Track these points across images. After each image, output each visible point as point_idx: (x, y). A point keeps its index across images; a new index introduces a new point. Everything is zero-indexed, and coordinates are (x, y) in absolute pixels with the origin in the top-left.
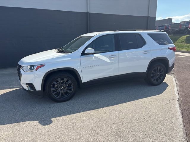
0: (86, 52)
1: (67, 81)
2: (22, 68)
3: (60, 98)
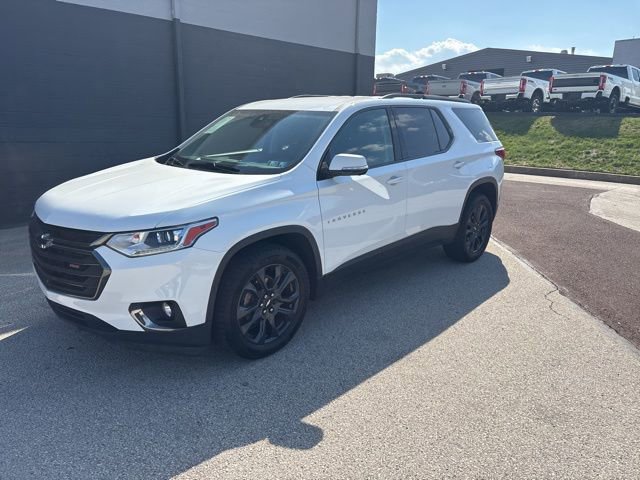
0: (334, 166)
1: (283, 277)
2: (104, 244)
3: (261, 342)
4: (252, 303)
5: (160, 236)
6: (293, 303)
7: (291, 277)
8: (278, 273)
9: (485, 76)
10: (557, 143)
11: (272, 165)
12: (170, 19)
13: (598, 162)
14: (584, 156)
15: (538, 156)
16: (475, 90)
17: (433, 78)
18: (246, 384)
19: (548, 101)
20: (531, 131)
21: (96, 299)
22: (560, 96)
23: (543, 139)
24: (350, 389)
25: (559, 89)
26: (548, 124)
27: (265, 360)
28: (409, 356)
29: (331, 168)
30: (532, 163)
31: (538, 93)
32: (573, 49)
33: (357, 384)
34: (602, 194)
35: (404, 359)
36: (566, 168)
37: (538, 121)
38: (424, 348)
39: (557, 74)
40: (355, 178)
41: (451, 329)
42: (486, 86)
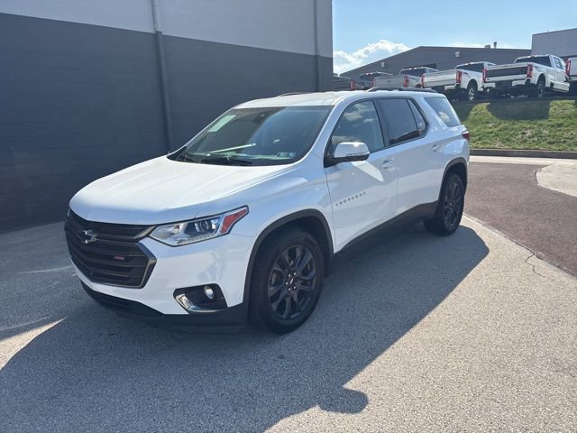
0: (337, 154)
1: (303, 256)
2: (148, 236)
3: (288, 318)
4: (278, 283)
5: (198, 226)
6: (311, 281)
7: (309, 256)
8: (299, 253)
9: (424, 71)
10: (495, 126)
11: (282, 156)
12: (153, 32)
13: (534, 141)
14: (520, 136)
15: (480, 139)
16: (416, 83)
17: (378, 75)
18: (282, 357)
19: (482, 90)
20: (471, 117)
21: (142, 287)
22: (493, 85)
23: (483, 123)
24: (378, 355)
25: (491, 79)
26: (485, 111)
27: (292, 335)
28: (421, 323)
29: (336, 156)
30: (474, 145)
31: (473, 83)
32: (495, 44)
33: (383, 350)
34: (544, 169)
35: (418, 325)
36: (505, 147)
37: (476, 107)
38: (433, 314)
39: (488, 66)
40: (355, 163)
41: (451, 296)
42: (426, 80)
